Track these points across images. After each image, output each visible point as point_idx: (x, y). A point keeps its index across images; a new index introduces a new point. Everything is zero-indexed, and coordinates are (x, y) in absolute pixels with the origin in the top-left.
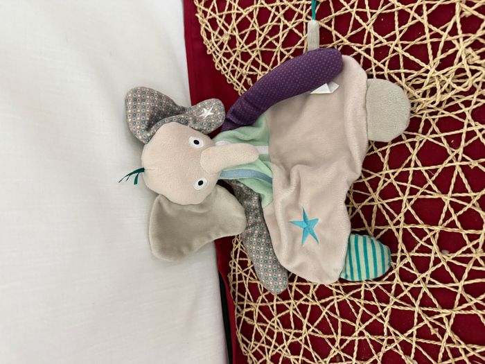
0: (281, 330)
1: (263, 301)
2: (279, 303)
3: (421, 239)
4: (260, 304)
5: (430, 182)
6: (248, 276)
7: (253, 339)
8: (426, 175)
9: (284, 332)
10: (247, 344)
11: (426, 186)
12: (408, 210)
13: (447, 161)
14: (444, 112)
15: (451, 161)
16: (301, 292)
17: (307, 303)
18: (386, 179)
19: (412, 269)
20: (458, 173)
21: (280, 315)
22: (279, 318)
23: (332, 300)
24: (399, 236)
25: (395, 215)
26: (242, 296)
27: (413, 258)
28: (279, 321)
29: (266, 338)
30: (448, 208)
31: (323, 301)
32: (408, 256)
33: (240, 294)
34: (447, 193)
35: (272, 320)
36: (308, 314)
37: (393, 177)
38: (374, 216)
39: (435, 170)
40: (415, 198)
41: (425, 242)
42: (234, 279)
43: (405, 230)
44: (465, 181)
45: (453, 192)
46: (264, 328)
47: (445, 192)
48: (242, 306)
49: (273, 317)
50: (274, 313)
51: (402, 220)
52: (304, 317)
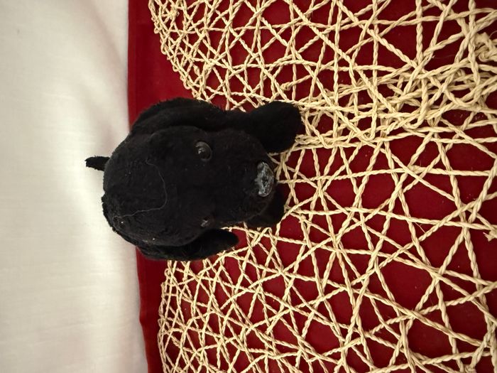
0: (206, 364)
1: (193, 325)
2: (208, 333)
3: (386, 319)
4: (189, 327)
5: (416, 242)
6: (182, 291)
7: (177, 363)
8: (412, 230)
9: (208, 369)
10: (171, 367)
11: (409, 246)
12: (375, 272)
13: (450, 217)
14: (463, 135)
15: (457, 219)
16: (232, 330)
17: (235, 345)
18: (355, 220)
19: (365, 356)
20: (464, 240)
21: (207, 347)
22: (206, 350)
23: (263, 354)
24: (356, 305)
25: (357, 274)
26: (173, 312)
27: (368, 340)
28: (206, 353)
29: (189, 367)
30: (435, 289)
31: (252, 350)
32: (362, 336)
33: (171, 309)
34: (439, 267)
35: (199, 350)
36: (235, 358)
37: (363, 220)
38: (329, 266)
39: (428, 227)
40: (389, 258)
41: (390, 325)
42: (168, 291)
43: (365, 300)
44: (472, 256)
45: (448, 268)
46: (190, 355)
47: (436, 263)
48: (171, 323)
49: (200, 347)
50: (202, 342)
51: (365, 284)
52: (231, 361)
